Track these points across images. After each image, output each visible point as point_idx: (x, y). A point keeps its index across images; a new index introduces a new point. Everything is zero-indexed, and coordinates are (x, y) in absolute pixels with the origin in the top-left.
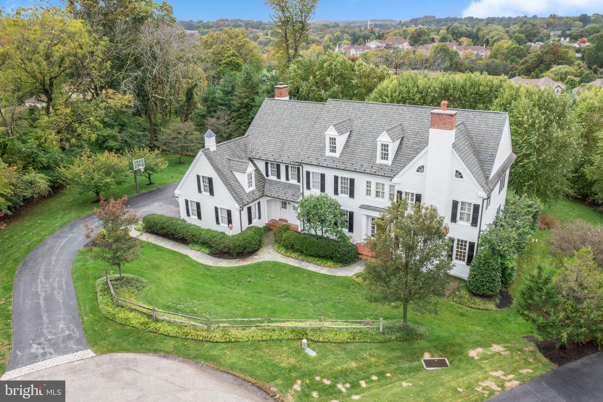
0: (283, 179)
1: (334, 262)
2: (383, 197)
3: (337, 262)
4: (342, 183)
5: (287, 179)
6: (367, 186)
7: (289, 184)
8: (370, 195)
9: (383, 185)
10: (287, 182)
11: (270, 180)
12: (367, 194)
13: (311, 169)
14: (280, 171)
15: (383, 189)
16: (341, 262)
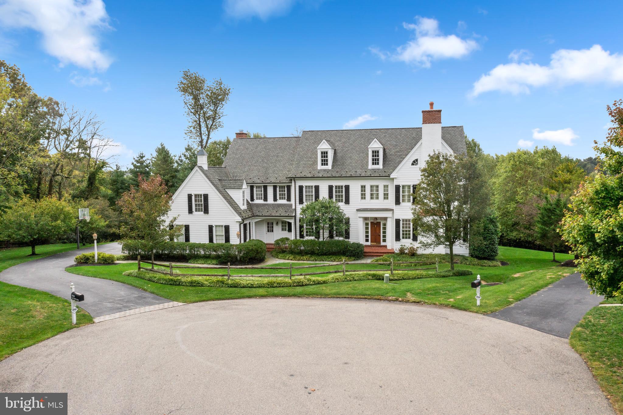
0: (270, 200)
1: (347, 256)
2: (377, 198)
3: (350, 256)
4: (336, 192)
5: (275, 199)
6: (362, 191)
7: (278, 204)
8: (365, 198)
9: (377, 186)
10: (275, 203)
11: (255, 204)
12: (362, 198)
13: (305, 183)
14: (267, 193)
15: (377, 190)
16: (354, 256)
